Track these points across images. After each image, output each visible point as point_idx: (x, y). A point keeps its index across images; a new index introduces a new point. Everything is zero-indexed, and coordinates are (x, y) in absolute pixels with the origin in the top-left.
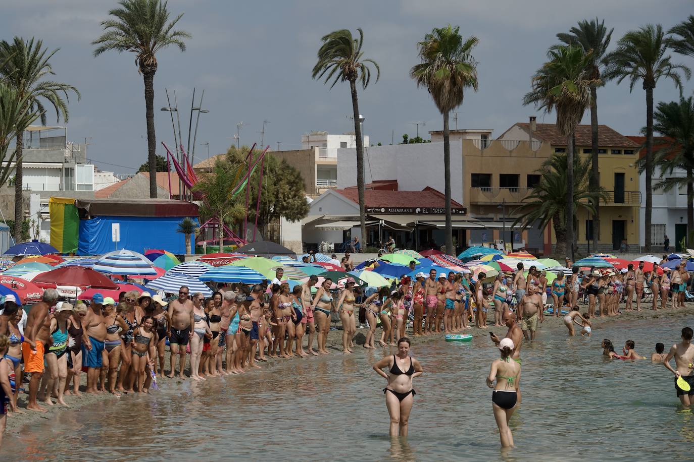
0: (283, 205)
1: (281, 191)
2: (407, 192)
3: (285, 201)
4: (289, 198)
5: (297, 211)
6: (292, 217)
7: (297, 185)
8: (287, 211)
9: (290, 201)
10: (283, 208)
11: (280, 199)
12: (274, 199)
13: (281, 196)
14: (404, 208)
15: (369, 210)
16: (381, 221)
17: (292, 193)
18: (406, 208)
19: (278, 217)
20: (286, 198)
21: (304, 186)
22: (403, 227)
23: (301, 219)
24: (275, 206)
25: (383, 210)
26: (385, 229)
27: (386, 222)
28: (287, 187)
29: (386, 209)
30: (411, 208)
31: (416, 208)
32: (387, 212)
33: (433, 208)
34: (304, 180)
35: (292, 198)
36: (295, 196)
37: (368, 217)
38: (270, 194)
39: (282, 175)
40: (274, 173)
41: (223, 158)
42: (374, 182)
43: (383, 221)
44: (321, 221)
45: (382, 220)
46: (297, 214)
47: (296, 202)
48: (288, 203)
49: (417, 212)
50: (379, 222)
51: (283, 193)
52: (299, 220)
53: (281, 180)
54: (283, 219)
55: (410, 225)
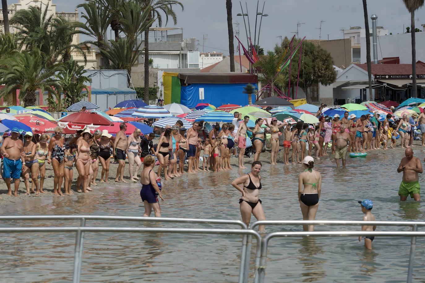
0: (318, 75)
1: (317, 66)
2: (405, 65)
3: (320, 72)
4: (322, 70)
5: (328, 79)
6: (325, 83)
7: (328, 62)
8: (321, 79)
9: (323, 72)
10: (319, 77)
11: (316, 71)
12: (312, 71)
13: (316, 69)
14: (401, 75)
15: (378, 77)
16: (384, 84)
17: (325, 67)
18: (403, 75)
19: (316, 82)
20: (320, 71)
21: (333, 62)
22: (400, 88)
23: (331, 83)
24: (314, 75)
25: (387, 77)
26: (387, 89)
27: (388, 84)
28: (321, 63)
29: (389, 76)
30: (406, 75)
31: (410, 75)
32: (390, 78)
33: (421, 75)
34: (332, 58)
35: (325, 70)
36: (326, 68)
37: (377, 81)
38: (310, 68)
39: (318, 55)
40: (313, 54)
41: (280, 46)
42: (384, 59)
43: (386, 84)
44: (347, 84)
45: (385, 83)
46: (328, 80)
47: (327, 72)
48: (322, 73)
49: (410, 78)
50: (383, 85)
51: (318, 67)
52: (329, 85)
53: (317, 58)
54: (320, 84)
55: (405, 86)
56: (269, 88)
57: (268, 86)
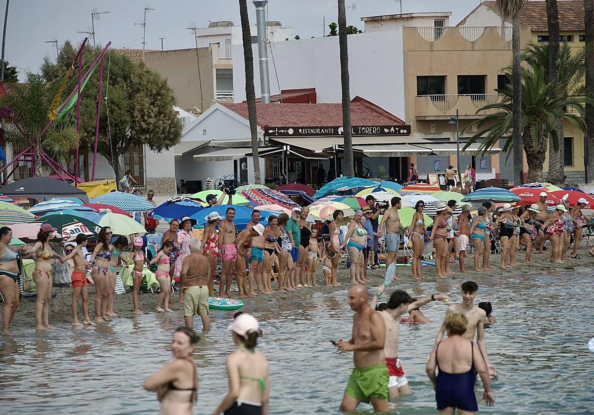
0: (141, 127)
1: (138, 107)
2: (328, 105)
3: (144, 121)
4: (150, 117)
5: (163, 136)
6: (157, 145)
7: (162, 98)
8: (148, 136)
9: (152, 120)
10: (146, 131)
11: (137, 119)
12: (128, 119)
13: (136, 113)
14: (321, 128)
15: (271, 131)
16: (285, 147)
17: (156, 109)
18: (324, 128)
19: (139, 143)
20: (146, 118)
21: (173, 99)
22: (318, 155)
23: (171, 146)
24: (132, 128)
25: (291, 131)
26: (292, 159)
27: (292, 147)
28: (147, 101)
29: (296, 130)
30: (331, 127)
31: (339, 127)
32: (296, 134)
33: (362, 127)
34: (172, 91)
35: (156, 116)
36: (160, 113)
37: (270, 141)
38: (123, 112)
39: (140, 84)
40: (129, 81)
41: (54, 61)
42: (283, 92)
43: (288, 147)
44: (204, 148)
45: (287, 145)
46: (165, 139)
47: (161, 122)
48: (149, 124)
49: (340, 133)
50: (283, 148)
51: (142, 110)
52: (167, 149)
53: (138, 90)
54: (146, 148)
55: (328, 152)
56: (30, 156)
57: (28, 151)
